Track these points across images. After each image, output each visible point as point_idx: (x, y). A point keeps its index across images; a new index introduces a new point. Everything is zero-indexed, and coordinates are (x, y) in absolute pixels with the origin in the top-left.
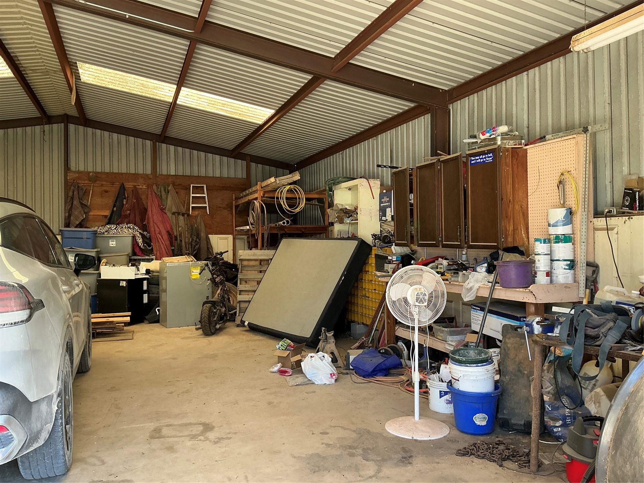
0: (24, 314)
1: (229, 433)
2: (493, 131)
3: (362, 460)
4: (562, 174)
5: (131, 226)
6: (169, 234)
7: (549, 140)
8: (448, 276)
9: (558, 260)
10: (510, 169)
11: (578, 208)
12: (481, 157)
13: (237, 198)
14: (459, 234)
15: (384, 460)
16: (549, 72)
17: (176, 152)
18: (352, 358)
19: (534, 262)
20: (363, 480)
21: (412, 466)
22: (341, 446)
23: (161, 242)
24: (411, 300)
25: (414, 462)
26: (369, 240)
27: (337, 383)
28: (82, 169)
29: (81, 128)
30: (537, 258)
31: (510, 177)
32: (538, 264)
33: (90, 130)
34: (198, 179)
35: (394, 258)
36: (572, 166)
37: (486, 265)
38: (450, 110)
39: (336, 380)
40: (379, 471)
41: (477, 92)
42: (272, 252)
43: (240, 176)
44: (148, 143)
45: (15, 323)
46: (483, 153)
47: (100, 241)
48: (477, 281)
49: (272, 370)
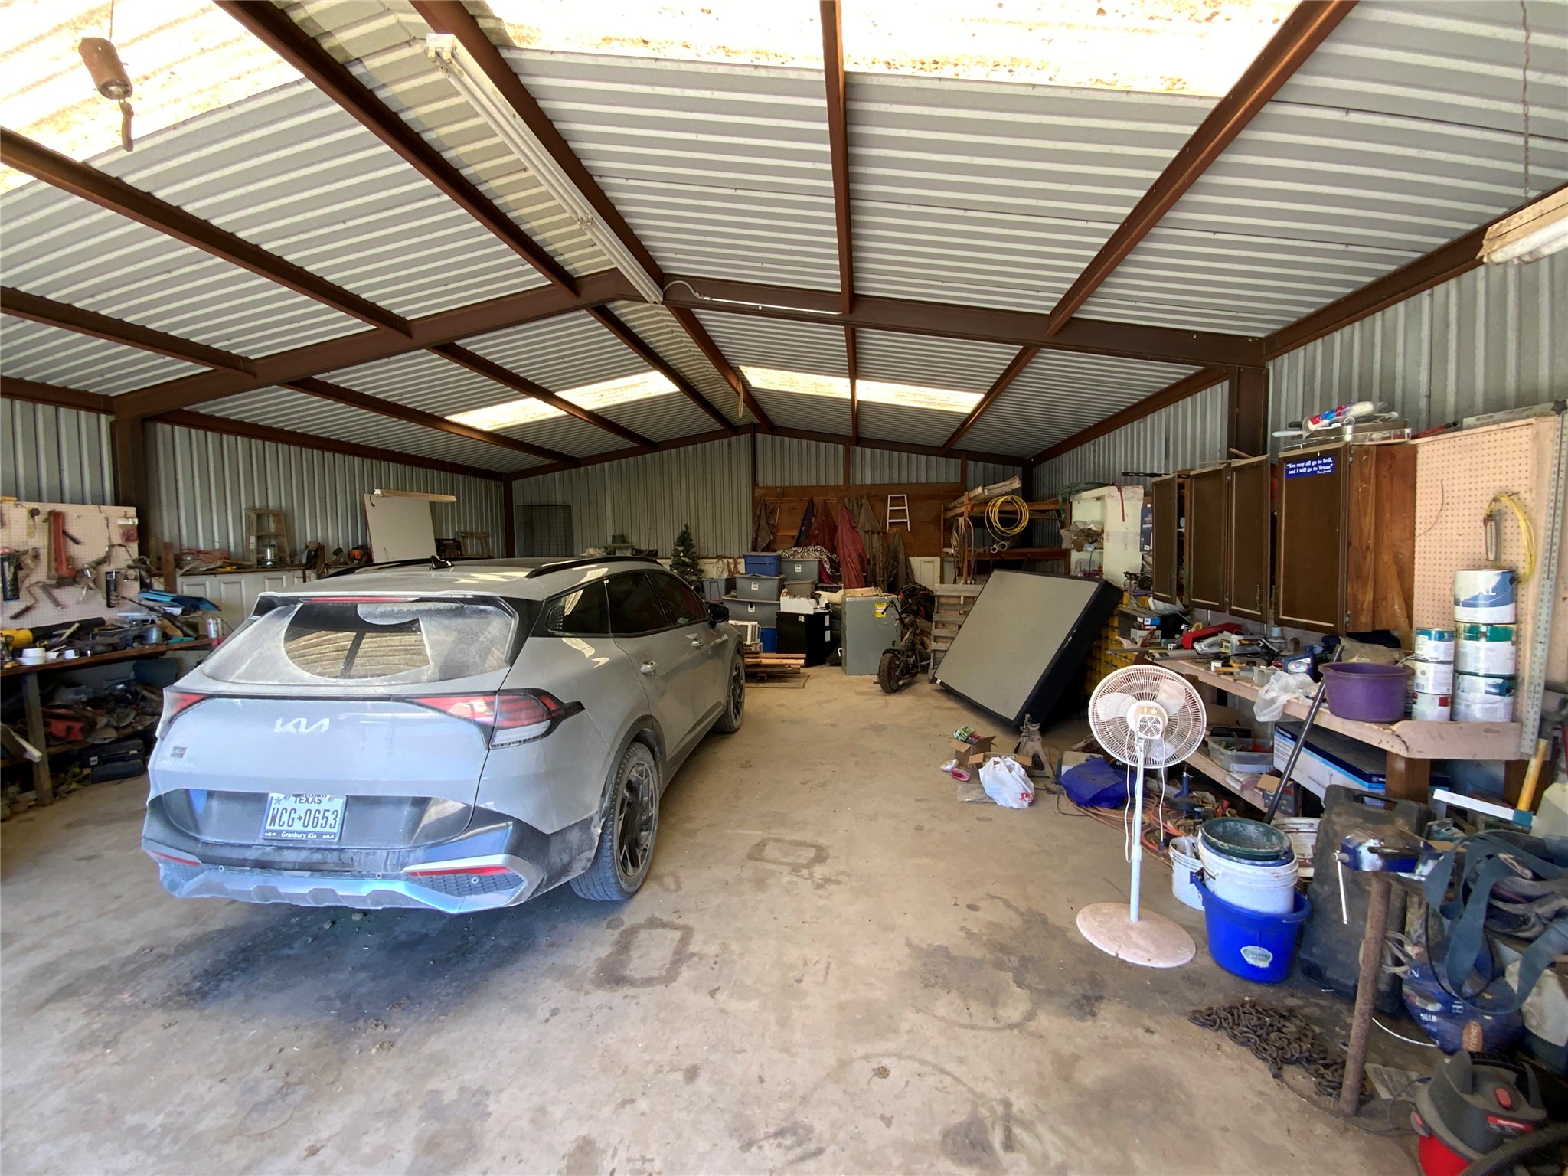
0: (541, 727)
1: (842, 873)
2: (1339, 415)
3: (1011, 983)
4: (1495, 500)
5: (819, 548)
6: (860, 556)
7: (1469, 427)
8: (1235, 667)
9: (1476, 675)
10: (1372, 487)
11: (1532, 570)
12: (1308, 463)
13: (947, 510)
14: (1258, 598)
15: (1049, 994)
16: (1481, 286)
17: (872, 455)
18: (1065, 769)
19: (1412, 673)
20: (998, 1029)
21: (1095, 1021)
22: (989, 941)
23: (851, 566)
24: (1133, 725)
25: (1102, 1014)
26: (1121, 581)
27: (1032, 808)
28: (770, 484)
29: (769, 437)
30: (1419, 667)
31: (1372, 500)
32: (1420, 679)
33: (778, 438)
34: (899, 487)
35: (1148, 621)
36: (1523, 482)
37: (1308, 660)
38: (1268, 371)
39: (1031, 804)
40: (1030, 1016)
41: (1322, 336)
42: (980, 587)
43: (952, 480)
44: (841, 447)
45: (525, 741)
46: (1313, 457)
47: (785, 567)
48: (1285, 689)
49: (943, 767)
